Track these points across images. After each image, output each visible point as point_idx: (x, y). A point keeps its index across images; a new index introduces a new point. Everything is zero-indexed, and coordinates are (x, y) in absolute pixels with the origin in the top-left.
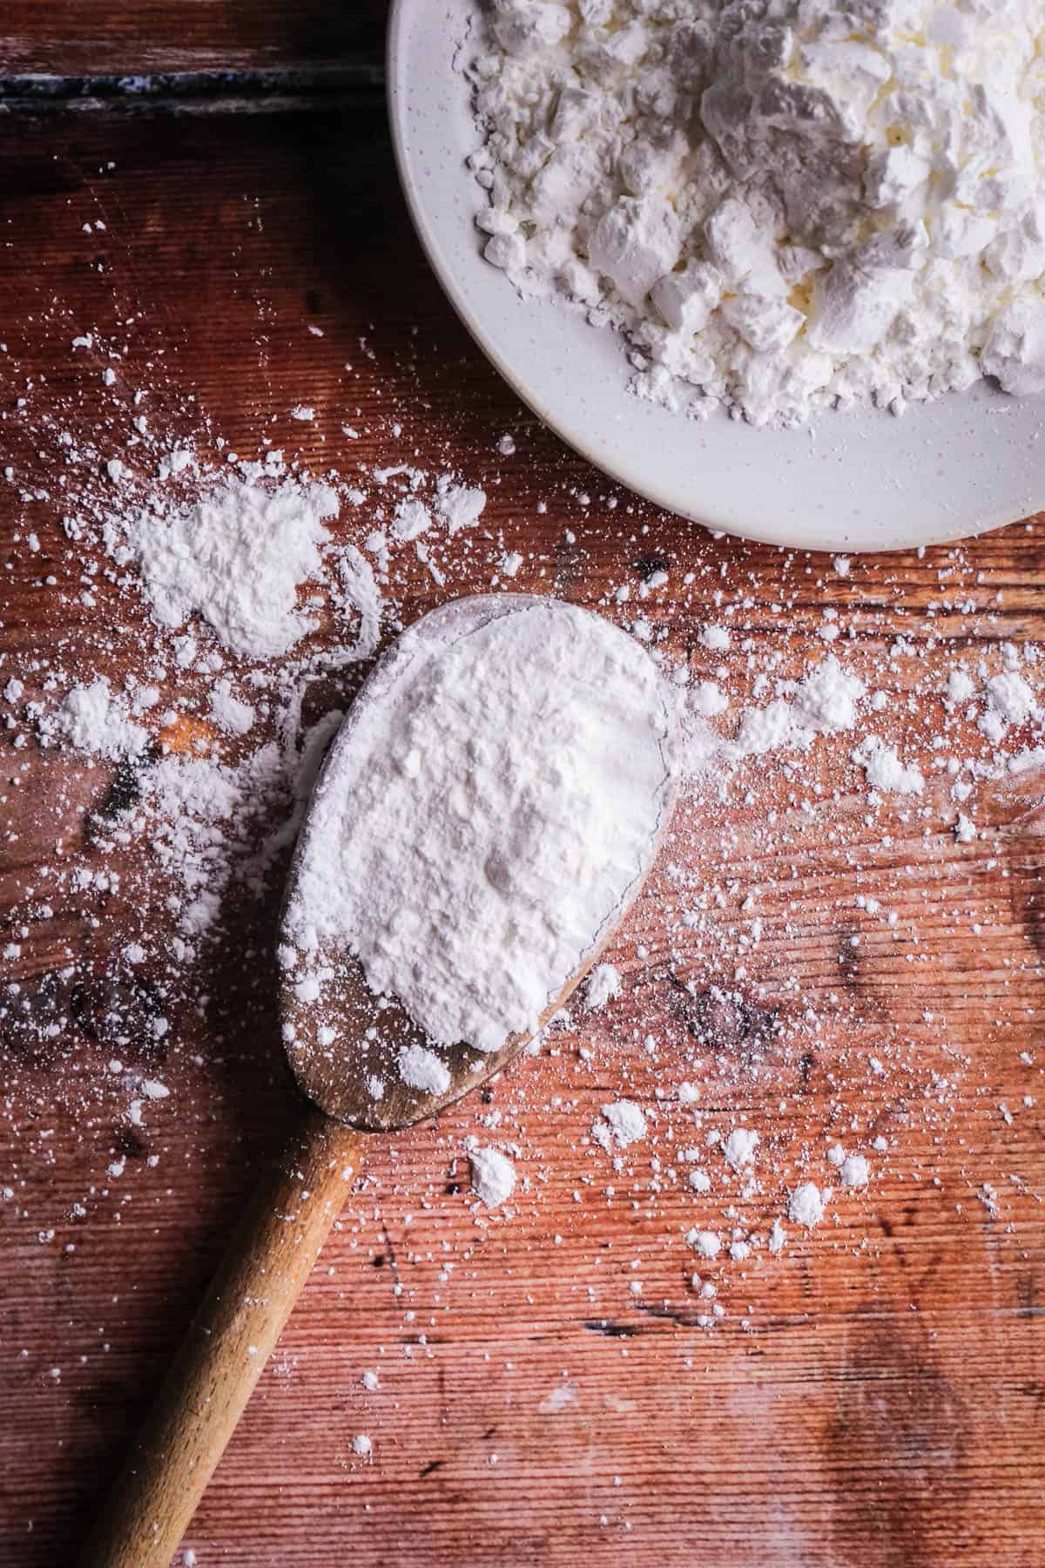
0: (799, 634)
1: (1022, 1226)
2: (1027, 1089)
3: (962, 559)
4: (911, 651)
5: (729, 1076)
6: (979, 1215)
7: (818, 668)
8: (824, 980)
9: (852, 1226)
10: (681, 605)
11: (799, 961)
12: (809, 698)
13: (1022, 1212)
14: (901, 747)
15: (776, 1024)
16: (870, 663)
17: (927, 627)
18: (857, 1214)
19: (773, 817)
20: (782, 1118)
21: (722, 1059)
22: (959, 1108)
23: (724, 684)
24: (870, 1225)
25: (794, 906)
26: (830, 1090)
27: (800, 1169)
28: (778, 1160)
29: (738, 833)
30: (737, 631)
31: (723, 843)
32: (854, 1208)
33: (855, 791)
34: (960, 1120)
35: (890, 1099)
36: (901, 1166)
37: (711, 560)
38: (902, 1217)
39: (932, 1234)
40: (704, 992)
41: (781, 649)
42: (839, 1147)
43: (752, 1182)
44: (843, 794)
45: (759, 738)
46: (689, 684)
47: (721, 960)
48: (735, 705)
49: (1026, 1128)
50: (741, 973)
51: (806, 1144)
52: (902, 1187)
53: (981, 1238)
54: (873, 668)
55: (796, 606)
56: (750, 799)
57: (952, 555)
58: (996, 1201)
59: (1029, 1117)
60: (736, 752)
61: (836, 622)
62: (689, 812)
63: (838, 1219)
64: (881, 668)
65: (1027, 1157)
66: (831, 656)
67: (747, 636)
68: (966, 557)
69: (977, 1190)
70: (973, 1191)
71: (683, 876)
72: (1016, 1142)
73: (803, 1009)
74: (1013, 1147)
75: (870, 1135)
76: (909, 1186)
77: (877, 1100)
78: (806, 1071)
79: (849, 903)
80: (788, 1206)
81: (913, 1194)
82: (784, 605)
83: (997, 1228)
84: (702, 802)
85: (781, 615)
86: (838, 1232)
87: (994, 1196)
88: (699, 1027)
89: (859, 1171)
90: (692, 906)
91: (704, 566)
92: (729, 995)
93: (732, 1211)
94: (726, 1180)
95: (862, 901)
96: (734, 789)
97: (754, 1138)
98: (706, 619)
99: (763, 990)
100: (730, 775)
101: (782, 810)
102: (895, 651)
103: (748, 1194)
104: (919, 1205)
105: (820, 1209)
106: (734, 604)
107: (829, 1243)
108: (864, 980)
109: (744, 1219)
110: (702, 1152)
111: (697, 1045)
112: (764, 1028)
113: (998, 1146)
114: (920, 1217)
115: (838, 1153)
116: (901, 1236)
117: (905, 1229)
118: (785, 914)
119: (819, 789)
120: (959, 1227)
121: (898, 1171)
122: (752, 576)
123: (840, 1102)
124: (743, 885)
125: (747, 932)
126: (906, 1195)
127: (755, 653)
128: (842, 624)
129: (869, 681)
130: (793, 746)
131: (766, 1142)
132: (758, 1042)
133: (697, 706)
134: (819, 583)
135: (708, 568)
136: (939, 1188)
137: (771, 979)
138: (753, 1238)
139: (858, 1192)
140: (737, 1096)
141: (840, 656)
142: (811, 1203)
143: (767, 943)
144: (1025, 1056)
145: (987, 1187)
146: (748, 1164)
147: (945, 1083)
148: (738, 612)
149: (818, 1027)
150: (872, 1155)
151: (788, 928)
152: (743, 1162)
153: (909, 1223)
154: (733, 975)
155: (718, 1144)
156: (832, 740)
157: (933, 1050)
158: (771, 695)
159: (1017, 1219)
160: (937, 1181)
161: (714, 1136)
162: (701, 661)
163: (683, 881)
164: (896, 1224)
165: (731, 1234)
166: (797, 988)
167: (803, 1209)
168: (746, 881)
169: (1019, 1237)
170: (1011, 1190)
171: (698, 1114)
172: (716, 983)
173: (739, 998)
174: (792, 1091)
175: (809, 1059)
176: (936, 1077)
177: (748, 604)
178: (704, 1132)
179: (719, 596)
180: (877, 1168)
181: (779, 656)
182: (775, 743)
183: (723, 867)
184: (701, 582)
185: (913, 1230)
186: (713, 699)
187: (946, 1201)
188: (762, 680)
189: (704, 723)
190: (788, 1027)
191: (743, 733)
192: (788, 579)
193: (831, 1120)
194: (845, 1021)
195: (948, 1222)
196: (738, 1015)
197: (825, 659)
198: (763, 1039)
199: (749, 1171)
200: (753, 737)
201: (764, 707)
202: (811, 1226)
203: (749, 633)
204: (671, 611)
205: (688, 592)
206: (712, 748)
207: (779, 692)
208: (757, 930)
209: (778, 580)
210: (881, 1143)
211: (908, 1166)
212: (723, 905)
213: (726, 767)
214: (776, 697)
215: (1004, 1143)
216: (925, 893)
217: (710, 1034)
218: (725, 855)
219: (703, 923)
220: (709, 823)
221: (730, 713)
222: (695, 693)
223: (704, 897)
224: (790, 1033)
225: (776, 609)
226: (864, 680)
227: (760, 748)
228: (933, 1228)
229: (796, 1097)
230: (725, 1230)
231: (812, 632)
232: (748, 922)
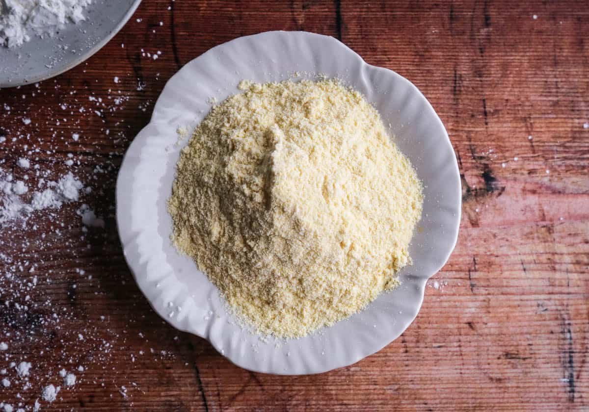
0: (57, 163)
1: (137, 403)
2: (141, 348)
3: (123, 136)
4: (102, 171)
5: (20, 340)
6: (119, 398)
7: (65, 177)
8: (61, 302)
9: (68, 402)
10: (10, 150)
11: (52, 293)
12: (59, 188)
13: (137, 398)
14: (96, 209)
15: (41, 319)
16: (85, 175)
17: (108, 162)
18: (69, 397)
19: (44, 236)
20: (41, 357)
21: (18, 333)
22: (113, 355)
23: (26, 182)
24: (75, 402)
25: (50, 271)
26: (61, 347)
27: (47, 379)
28: (38, 375)
29: (29, 242)
30: (33, 161)
31: (23, 245)
32: (69, 395)
33: (77, 226)
34: (114, 360)
35: (85, 351)
36: (89, 378)
37: (23, 133)
38: (88, 399)
39: (100, 406)
40: (12, 305)
41: (49, 169)
42: (64, 370)
43: (28, 383)
44: (72, 227)
45: (39, 204)
46: (12, 182)
47: (20, 293)
48: (31, 190)
49: (140, 363)
50: (28, 298)
51: (50, 368)
52: (89, 386)
53: (119, 408)
54: (86, 178)
55: (57, 152)
56: (35, 228)
57: (119, 134)
58: (126, 393)
59: (141, 359)
60: (29, 209)
61: (72, 159)
62: (10, 232)
63: (62, 399)
64: (90, 178)
65: (140, 376)
66: (70, 172)
67: (37, 163)
68: (125, 136)
69: (119, 389)
70: (117, 389)
71: (6, 258)
72: (136, 369)
73: (52, 313)
74: (135, 371)
75: (77, 365)
76: (92, 386)
77: (81, 351)
78: (52, 338)
79: (73, 271)
80: (41, 394)
81: (93, 390)
82: (52, 151)
83: (126, 404)
84: (15, 228)
85: (51, 155)
86: (62, 405)
87: (126, 391)
88: (9, 319)
89: (71, 380)
90: (9, 270)
91: (20, 135)
92: (22, 307)
93: (18, 396)
94: (17, 382)
95: (78, 270)
96: (28, 224)
97: (29, 365)
98: (20, 156)
99: (36, 305)
100: (27, 218)
101: (47, 233)
102: (95, 171)
103: (25, 388)
104: (95, 394)
105: (55, 395)
106: (31, 150)
107: (57, 409)
108: (78, 302)
109: (23, 399)
110: (7, 371)
111: (8, 327)
112: (36, 320)
113: (128, 371)
114: (95, 399)
115: (63, 373)
116: (88, 407)
117: (89, 404)
118: (47, 275)
119: (63, 225)
120: (111, 403)
121: (88, 380)
122: (39, 140)
123: (65, 351)
124: (30, 263)
125: (31, 281)
126: (90, 390)
127: (39, 170)
128: (75, 159)
129: (84, 183)
130: (53, 207)
131: (34, 367)
132: (33, 326)
133: (15, 190)
134: (66, 143)
135: (22, 136)
136: (103, 387)
137: (40, 301)
138: (27, 407)
139: (70, 388)
140: (23, 348)
141: (73, 173)
142: (51, 393)
143: (39, 286)
144: (140, 334)
145: (123, 387)
146: (26, 376)
147: (108, 345)
148: (33, 154)
149: (58, 321)
150: (77, 373)
151: (48, 280)
152: (24, 375)
153: (91, 402)
154: (24, 298)
155: (14, 367)
156: (68, 206)
157: (104, 331)
158: (45, 187)
159: (134, 401)
160: (103, 385)
161: (13, 364)
162: (17, 172)
163: (6, 260)
164: (85, 402)
165: (17, 405)
166: (50, 304)
167: (47, 395)
168: (32, 260)
169: (136, 408)
170: (132, 389)
171: (7, 355)
172: (17, 302)
173: (26, 308)
174: (46, 346)
175: (54, 333)
176: (104, 342)
177: (37, 150)
178: (9, 362)
179: (26, 147)
180: (78, 379)
181: (49, 171)
182: (45, 206)
183: (22, 255)
184: (19, 141)
185: (92, 404)
186: (21, 187)
187: (106, 393)
188: (42, 181)
189: (18, 197)
190: (46, 320)
191: (33, 201)
192: (54, 141)
193: (61, 359)
194: (69, 318)
195: (106, 401)
196: (26, 315)
197: (67, 173)
198: (35, 325)
199: (27, 379)
200: (36, 203)
201: (42, 192)
202: (51, 402)
203: (37, 162)
204: (6, 152)
205: (13, 145)
206: (20, 207)
207: (48, 185)
208: (35, 280)
209: (50, 142)
210: (81, 369)
211: (91, 378)
212: (22, 270)
213: (25, 215)
214: (47, 188)
215: (131, 369)
216: (103, 268)
217: (14, 322)
218: (24, 250)
219: (13, 277)
220: (17, 237)
221: (28, 193)
222: (14, 185)
223: (14, 267)
224: (46, 323)
225: (49, 153)
226: (82, 182)
227: (39, 207)
228: (100, 404)
229: (47, 349)
230: (15, 403)
231: (63, 162)
232: (31, 277)
